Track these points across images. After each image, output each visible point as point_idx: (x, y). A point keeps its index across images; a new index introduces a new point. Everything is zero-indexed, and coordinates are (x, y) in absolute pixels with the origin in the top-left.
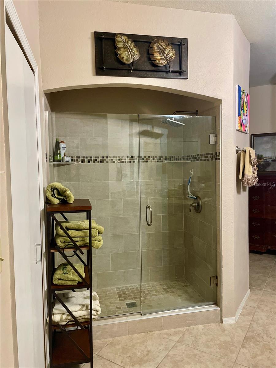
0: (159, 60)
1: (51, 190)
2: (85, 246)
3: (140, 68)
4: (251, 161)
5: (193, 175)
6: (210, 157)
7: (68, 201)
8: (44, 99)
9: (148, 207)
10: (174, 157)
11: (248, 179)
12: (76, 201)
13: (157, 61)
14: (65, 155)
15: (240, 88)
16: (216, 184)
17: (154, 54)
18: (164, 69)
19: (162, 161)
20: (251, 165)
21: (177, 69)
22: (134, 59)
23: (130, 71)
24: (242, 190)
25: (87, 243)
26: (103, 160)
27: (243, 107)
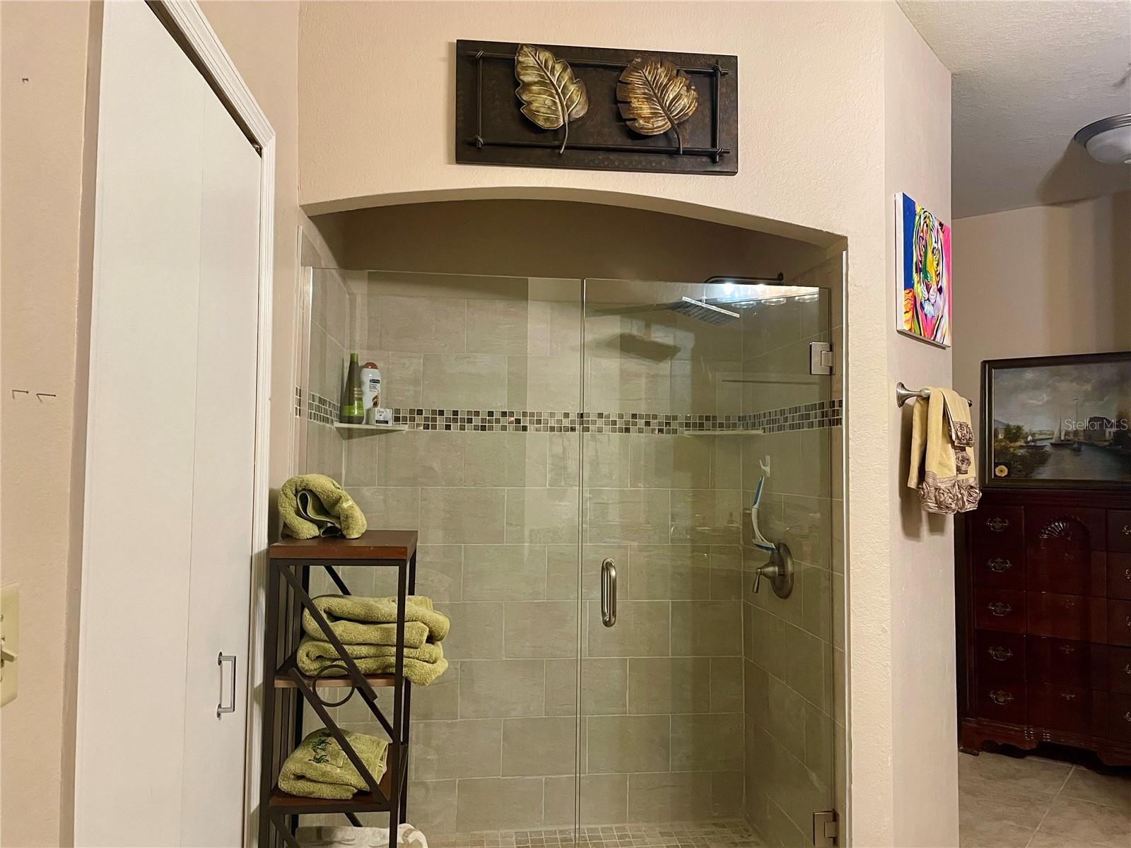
0: (647, 119)
1: (296, 496)
2: (383, 674)
3: (591, 142)
4: (950, 430)
5: (768, 475)
7: (345, 533)
8: (301, 228)
9: (606, 567)
10: (715, 418)
11: (936, 489)
12: (367, 534)
13: (641, 122)
14: (375, 404)
15: (909, 205)
16: (834, 504)
17: (631, 102)
18: (662, 144)
19: (675, 431)
20: (950, 445)
21: (707, 146)
22: (569, 115)
23: (558, 151)
24: (925, 528)
25: (390, 666)
26: (490, 422)
27: (923, 261)
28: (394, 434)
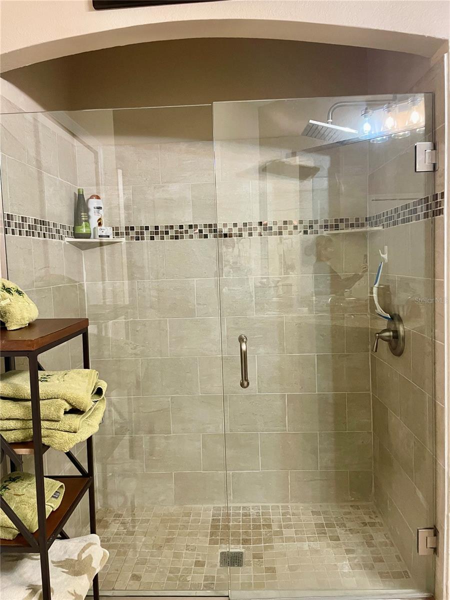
6: (421, 210)
10: (347, 220)
19: (316, 232)
28: (115, 244)
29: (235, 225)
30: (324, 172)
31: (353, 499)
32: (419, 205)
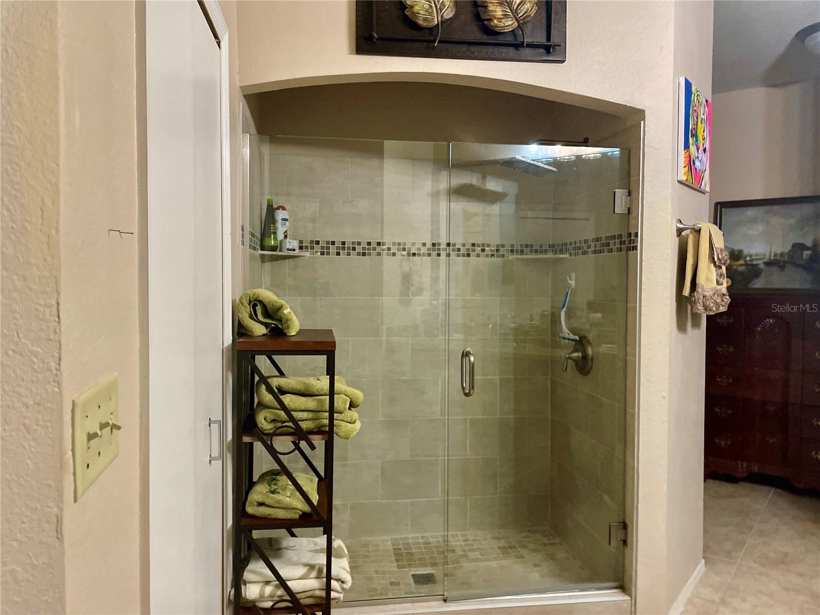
0: (500, 19)
1: (249, 304)
2: (319, 431)
3: (456, 37)
4: (713, 254)
5: (573, 287)
6: (615, 245)
7: (286, 331)
8: (241, 106)
9: (466, 355)
10: (532, 246)
11: (704, 297)
12: (301, 332)
13: (495, 21)
14: (286, 237)
15: (688, 85)
16: (629, 307)
17: (487, 6)
18: (510, 39)
19: (503, 256)
20: (712, 264)
21: (542, 40)
22: (442, 16)
23: (432, 44)
24: (689, 324)
25: (324, 426)
26: (369, 249)
27: (695, 129)
28: (298, 258)
29: (424, 244)
30: (511, 198)
31: (530, 524)
32: (611, 240)
